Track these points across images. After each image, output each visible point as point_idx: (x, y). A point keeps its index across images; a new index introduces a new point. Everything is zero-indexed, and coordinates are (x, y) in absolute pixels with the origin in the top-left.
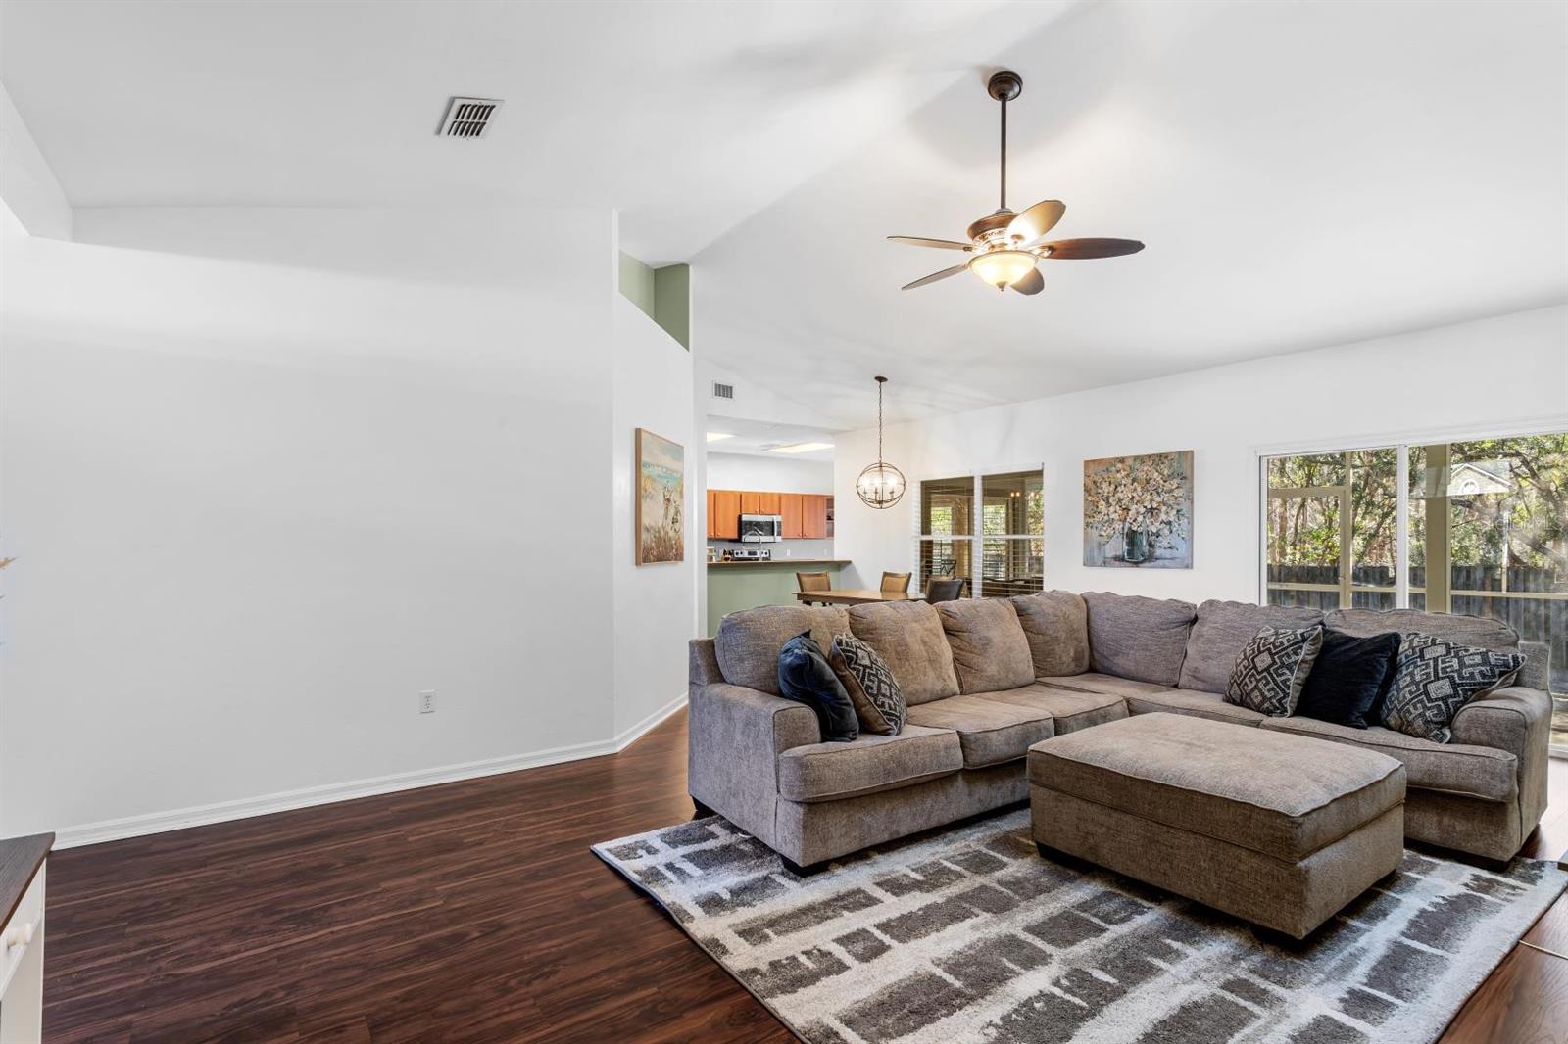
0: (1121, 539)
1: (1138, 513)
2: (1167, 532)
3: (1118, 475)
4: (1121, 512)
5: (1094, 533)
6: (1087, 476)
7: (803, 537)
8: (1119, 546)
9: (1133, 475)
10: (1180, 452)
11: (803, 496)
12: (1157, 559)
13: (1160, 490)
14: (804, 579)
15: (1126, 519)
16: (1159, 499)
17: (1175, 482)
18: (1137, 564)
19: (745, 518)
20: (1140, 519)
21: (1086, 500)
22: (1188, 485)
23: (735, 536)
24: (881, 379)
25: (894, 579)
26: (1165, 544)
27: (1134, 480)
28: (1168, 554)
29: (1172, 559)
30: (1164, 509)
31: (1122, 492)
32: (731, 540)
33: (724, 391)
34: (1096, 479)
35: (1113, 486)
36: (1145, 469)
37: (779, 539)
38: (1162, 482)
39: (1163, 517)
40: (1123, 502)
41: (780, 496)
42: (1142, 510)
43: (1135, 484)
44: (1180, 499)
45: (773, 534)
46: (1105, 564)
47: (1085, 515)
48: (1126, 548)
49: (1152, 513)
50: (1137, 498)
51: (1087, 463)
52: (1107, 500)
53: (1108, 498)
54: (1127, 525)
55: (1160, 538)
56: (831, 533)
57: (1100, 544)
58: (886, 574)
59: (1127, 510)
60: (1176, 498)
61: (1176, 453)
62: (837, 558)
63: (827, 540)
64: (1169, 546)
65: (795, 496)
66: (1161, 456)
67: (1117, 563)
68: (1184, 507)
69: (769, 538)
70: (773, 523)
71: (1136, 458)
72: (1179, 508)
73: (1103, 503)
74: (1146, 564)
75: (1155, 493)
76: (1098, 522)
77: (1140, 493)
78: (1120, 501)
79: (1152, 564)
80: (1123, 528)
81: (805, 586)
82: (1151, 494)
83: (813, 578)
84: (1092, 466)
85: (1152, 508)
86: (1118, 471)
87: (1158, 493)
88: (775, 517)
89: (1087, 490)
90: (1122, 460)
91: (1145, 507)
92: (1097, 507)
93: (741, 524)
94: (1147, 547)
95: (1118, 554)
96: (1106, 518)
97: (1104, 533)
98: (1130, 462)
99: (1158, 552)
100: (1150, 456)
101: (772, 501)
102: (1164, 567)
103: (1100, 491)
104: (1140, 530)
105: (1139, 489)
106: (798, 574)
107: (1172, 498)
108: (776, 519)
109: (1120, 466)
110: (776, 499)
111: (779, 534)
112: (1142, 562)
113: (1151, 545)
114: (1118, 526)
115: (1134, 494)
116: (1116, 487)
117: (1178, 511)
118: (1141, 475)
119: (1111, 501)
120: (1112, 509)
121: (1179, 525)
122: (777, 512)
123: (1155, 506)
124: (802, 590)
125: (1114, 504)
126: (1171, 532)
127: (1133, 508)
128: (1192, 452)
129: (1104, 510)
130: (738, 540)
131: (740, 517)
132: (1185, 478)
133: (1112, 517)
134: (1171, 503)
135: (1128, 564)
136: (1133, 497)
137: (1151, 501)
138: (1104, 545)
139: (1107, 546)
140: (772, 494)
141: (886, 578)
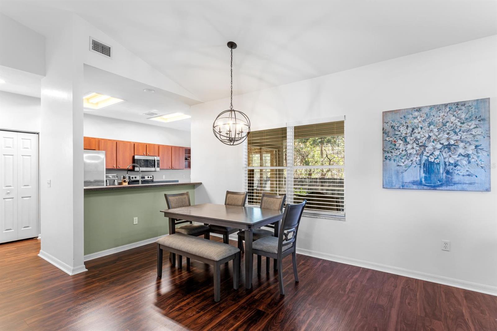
0: (419, 168)
1: (434, 149)
2: (465, 162)
3: (416, 121)
4: (418, 148)
5: (393, 164)
6: (384, 122)
7: (172, 168)
8: (418, 174)
9: (429, 120)
10: (478, 100)
11: (172, 147)
12: (455, 184)
13: (457, 130)
14: (170, 198)
15: (423, 153)
16: (455, 137)
17: (473, 124)
18: (434, 187)
19: (136, 157)
20: (437, 153)
21: (384, 140)
22: (487, 126)
23: (131, 168)
24: (232, 45)
25: (235, 196)
26: (463, 171)
27: (430, 124)
28: (467, 179)
29: (471, 184)
30: (461, 145)
31: (419, 133)
32: (129, 170)
33: (104, 50)
34: (394, 124)
35: (410, 129)
36: (442, 114)
37: (158, 169)
38: (459, 124)
39: (461, 151)
40: (420, 141)
41: (159, 146)
42: (439, 146)
43: (432, 127)
44: (478, 137)
45: (155, 167)
46: (403, 187)
47: (384, 151)
48: (423, 175)
49: (449, 149)
50: (434, 137)
51: (385, 113)
52: (405, 140)
53: (405, 138)
54: (424, 158)
55: (458, 167)
56: (189, 166)
57: (398, 172)
58: (228, 193)
59: (424, 146)
60: (474, 136)
61: (474, 100)
62: (193, 181)
63: (187, 170)
64: (468, 173)
65: (167, 147)
66: (457, 104)
67: (415, 187)
68: (483, 143)
69: (153, 169)
70: (155, 160)
71: (432, 107)
72: (477, 144)
73: (400, 142)
74: (444, 188)
75: (452, 133)
76: (397, 156)
77: (437, 134)
78: (417, 139)
79: (449, 188)
80: (420, 160)
81: (172, 204)
82: (448, 134)
83: (177, 197)
84: (390, 115)
85: (449, 144)
86: (416, 118)
87: (455, 133)
88: (155, 157)
89: (385, 132)
90: (419, 110)
91: (442, 144)
92: (395, 145)
93: (134, 160)
94: (445, 175)
95: (415, 179)
96: (404, 153)
97: (402, 164)
98: (427, 110)
99: (456, 178)
100: (446, 105)
101: (154, 148)
102: (463, 190)
103: (397, 133)
104: (437, 161)
105: (436, 130)
106: (165, 195)
107: (471, 136)
108: (156, 158)
109: (416, 114)
110: (157, 148)
111: (158, 167)
112: (439, 186)
113: (448, 172)
114: (416, 159)
115: (431, 134)
116: (413, 129)
117: (476, 147)
118: (438, 120)
119: (408, 140)
120: (409, 146)
121: (478, 157)
122: (157, 154)
123: (452, 142)
124: (169, 208)
125: (411, 142)
126: (469, 162)
127: (430, 146)
128: (489, 99)
129: (402, 147)
130: (133, 170)
131: (134, 157)
132: (483, 120)
133: (409, 152)
134: (469, 140)
135: (425, 187)
136: (430, 137)
137: (448, 139)
138: (402, 172)
139: (405, 174)
140: (154, 145)
141: (229, 195)
